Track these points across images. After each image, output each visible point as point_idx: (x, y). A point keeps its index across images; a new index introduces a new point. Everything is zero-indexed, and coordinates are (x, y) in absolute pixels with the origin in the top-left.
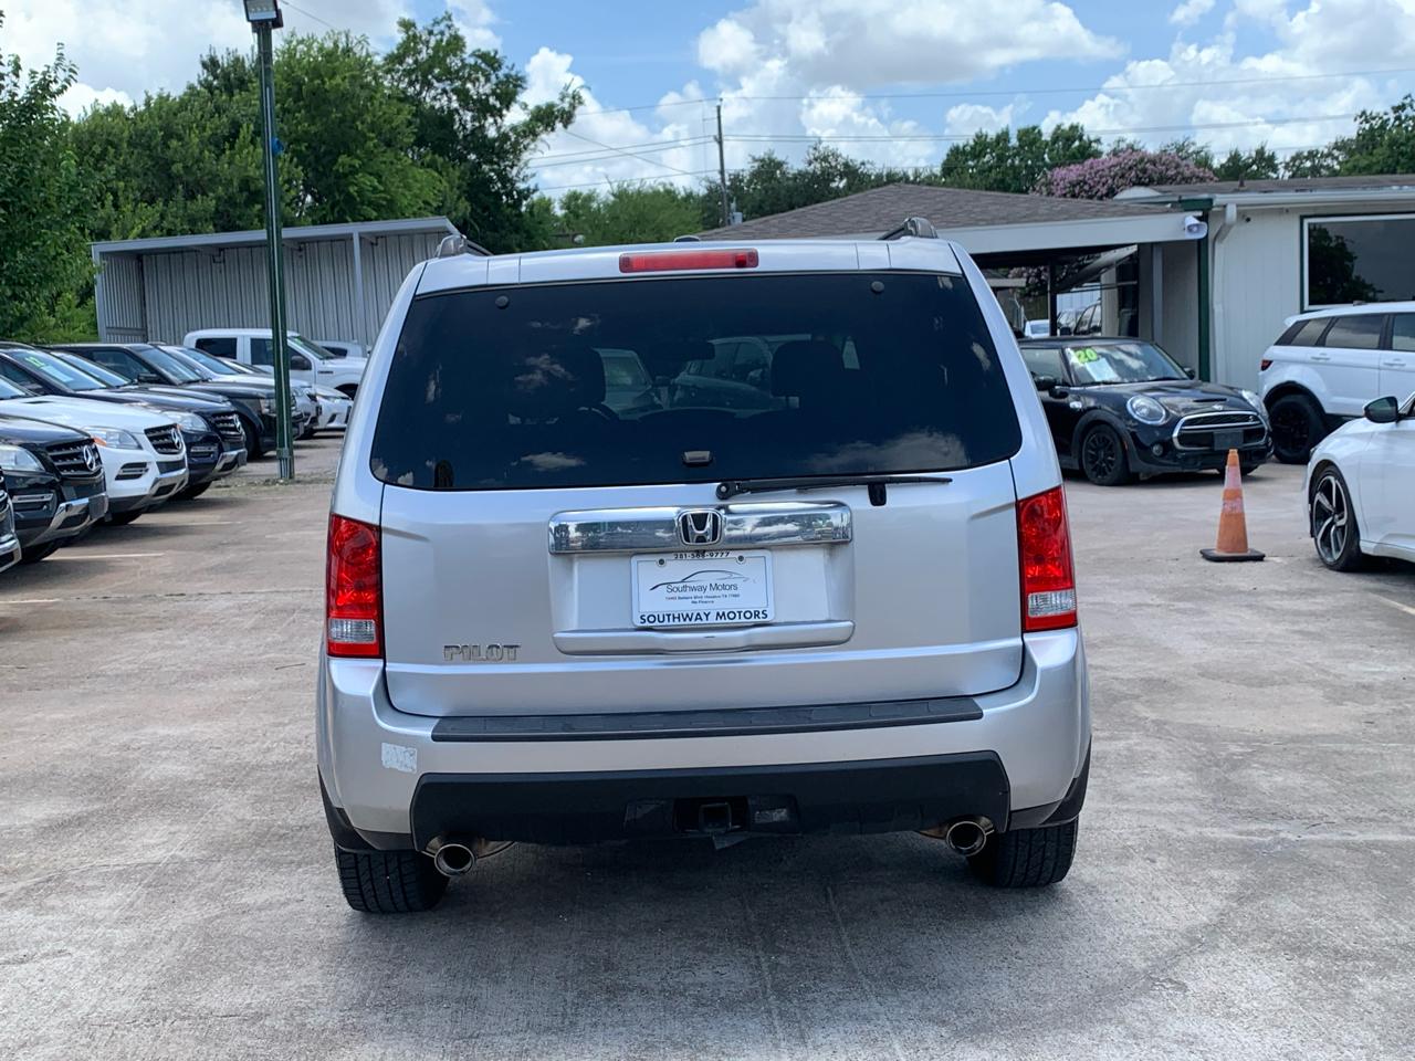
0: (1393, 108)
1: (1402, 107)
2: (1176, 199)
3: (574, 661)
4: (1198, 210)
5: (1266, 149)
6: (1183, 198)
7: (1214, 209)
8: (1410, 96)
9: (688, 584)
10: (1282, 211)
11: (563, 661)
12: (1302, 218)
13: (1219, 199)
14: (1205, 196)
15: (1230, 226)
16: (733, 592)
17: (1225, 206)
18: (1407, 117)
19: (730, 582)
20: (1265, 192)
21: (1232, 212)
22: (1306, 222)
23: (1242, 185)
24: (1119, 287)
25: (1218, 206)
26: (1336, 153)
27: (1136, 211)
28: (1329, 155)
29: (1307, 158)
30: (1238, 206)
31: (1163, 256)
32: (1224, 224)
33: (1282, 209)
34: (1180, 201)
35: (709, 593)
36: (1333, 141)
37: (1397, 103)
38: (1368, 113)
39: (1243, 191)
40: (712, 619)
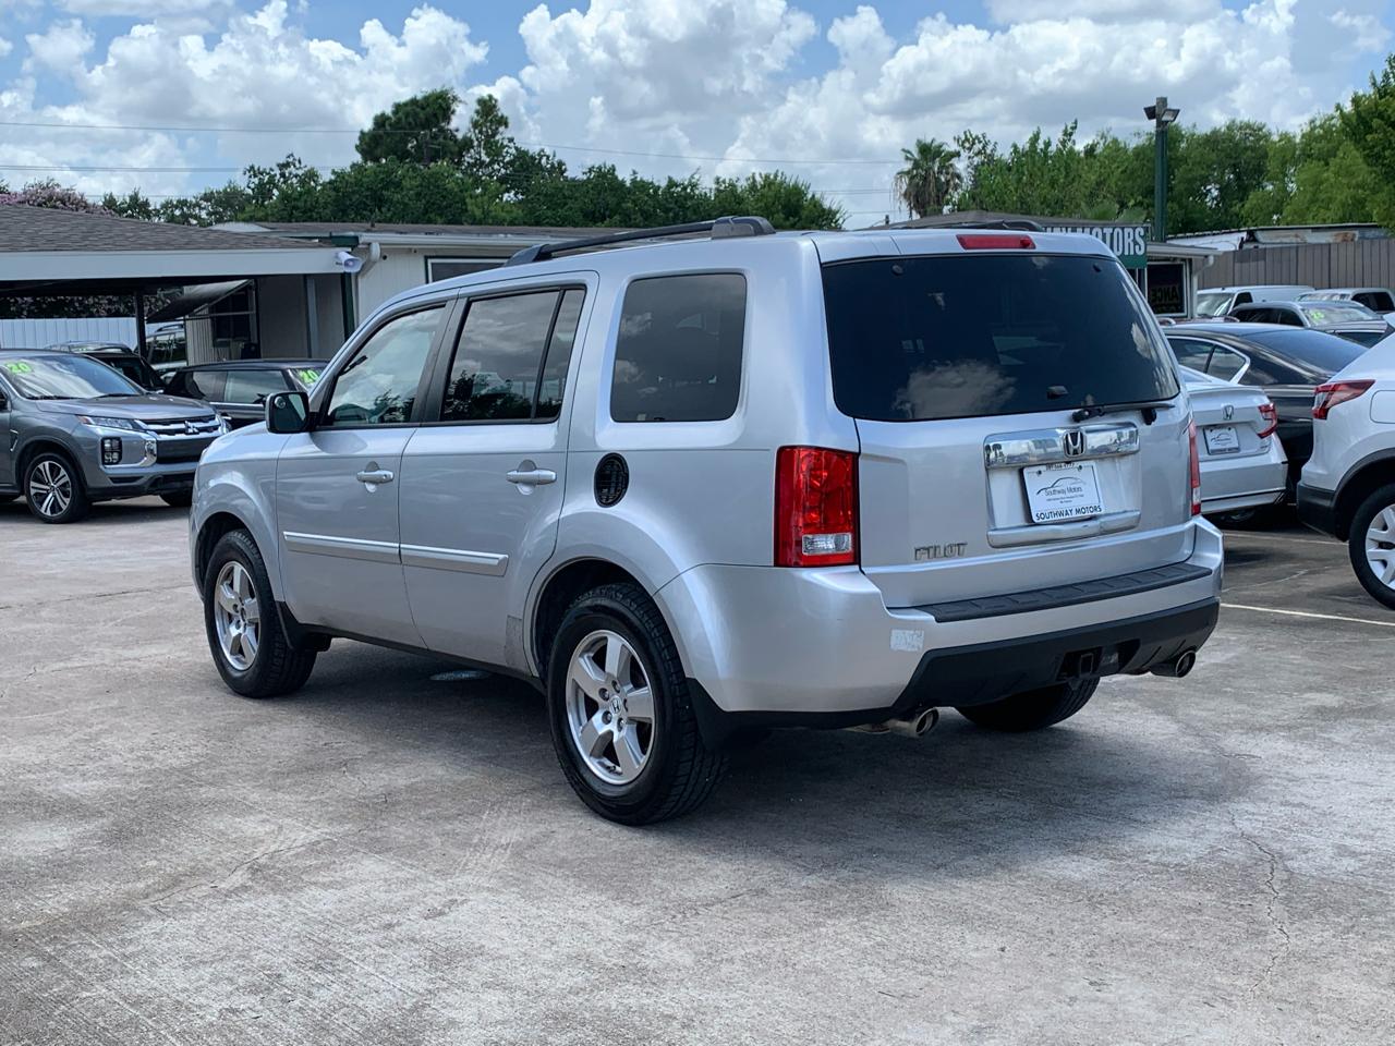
0: (278, 165)
1: (287, 165)
2: (327, 235)
3: (999, 553)
4: (349, 246)
5: (140, 196)
6: (334, 234)
7: (360, 246)
8: (292, 155)
9: (1057, 489)
10: (410, 251)
11: (994, 553)
12: (426, 258)
13: (365, 237)
14: (352, 234)
15: (375, 262)
16: (1079, 493)
17: (369, 244)
18: (290, 174)
19: (1077, 486)
20: (401, 233)
21: (376, 250)
22: (430, 261)
23: (373, 226)
24: (212, 318)
25: (363, 244)
26: (204, 204)
27: (289, 244)
28: (198, 205)
29: (176, 207)
30: (380, 244)
31: (316, 285)
32: (369, 261)
33: (410, 249)
34: (331, 237)
35: (1069, 495)
36: (203, 192)
37: (282, 160)
38: (256, 168)
39: (375, 232)
40: (1074, 515)
